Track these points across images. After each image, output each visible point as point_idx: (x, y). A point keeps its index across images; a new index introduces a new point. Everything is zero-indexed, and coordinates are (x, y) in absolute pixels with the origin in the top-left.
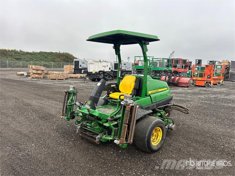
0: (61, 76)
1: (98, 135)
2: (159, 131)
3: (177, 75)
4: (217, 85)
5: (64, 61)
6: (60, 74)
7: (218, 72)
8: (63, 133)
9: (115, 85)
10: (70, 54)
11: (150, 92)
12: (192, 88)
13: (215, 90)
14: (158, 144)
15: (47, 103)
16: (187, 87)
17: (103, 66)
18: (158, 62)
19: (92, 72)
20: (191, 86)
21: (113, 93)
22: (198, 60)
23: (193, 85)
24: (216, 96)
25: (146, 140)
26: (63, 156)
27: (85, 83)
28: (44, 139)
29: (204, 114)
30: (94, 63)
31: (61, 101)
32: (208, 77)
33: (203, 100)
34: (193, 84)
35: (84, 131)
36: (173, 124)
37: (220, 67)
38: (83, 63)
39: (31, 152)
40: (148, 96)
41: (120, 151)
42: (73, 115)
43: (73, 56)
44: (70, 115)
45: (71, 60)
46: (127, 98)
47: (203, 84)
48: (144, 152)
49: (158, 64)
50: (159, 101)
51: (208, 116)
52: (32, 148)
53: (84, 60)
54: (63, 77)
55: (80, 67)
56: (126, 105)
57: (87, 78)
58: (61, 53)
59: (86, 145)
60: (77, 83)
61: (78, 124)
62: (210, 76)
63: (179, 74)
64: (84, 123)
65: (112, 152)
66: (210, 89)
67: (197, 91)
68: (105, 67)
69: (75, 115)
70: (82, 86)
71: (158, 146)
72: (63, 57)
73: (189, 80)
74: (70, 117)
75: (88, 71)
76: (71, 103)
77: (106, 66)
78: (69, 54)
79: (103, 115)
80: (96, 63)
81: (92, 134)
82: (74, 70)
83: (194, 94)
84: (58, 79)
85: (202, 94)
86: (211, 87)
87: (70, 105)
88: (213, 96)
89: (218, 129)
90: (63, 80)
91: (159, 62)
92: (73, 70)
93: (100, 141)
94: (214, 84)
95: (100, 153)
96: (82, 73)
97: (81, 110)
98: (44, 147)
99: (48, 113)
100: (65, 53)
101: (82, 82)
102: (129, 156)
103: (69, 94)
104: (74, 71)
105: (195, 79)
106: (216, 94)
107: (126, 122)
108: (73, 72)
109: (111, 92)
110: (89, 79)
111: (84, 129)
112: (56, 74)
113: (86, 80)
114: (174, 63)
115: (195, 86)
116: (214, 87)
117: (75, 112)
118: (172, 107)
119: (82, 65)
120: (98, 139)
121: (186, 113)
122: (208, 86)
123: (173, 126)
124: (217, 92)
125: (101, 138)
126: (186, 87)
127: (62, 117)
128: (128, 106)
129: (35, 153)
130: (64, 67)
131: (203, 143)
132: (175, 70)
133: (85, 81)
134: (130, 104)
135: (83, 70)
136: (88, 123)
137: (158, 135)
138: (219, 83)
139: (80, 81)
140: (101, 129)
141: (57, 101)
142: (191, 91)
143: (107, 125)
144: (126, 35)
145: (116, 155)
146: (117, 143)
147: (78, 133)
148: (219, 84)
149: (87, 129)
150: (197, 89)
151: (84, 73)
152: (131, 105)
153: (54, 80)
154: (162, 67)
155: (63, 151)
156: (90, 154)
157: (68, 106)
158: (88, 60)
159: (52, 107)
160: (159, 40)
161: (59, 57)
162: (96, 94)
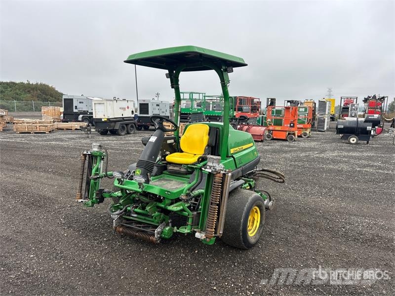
0: (40, 127)
1: (156, 227)
2: (256, 212)
3: (244, 123)
4: (302, 137)
5: (38, 100)
6: (36, 123)
7: (302, 117)
8: (82, 229)
9: (172, 141)
10: (50, 86)
11: (232, 151)
12: (269, 143)
13: (302, 144)
14: (256, 234)
15: (29, 177)
16: (262, 141)
17: (120, 108)
18: (211, 103)
19: (101, 119)
20: (266, 140)
21: (171, 153)
22: (270, 100)
23: (268, 138)
24: (307, 154)
25: (241, 228)
26: (98, 270)
27: (88, 137)
28: (49, 243)
29: (300, 181)
30: (105, 102)
31: (56, 172)
32: (290, 125)
33: (291, 161)
34: (268, 136)
35: (126, 223)
36: (270, 200)
37: (303, 110)
38: (80, 103)
39: (33, 269)
40: (230, 157)
41: (196, 251)
42: (102, 196)
43: (56, 90)
44: (96, 196)
45: (52, 97)
46: (214, 161)
47: (283, 136)
48: (235, 248)
49: (211, 105)
50: (245, 165)
51: (307, 185)
52: (31, 261)
53: (82, 97)
54: (44, 127)
55: (75, 111)
56: (215, 173)
57: (92, 130)
58: (31, 83)
59: (134, 247)
60: (73, 139)
61: (115, 212)
62: (294, 124)
63: (247, 121)
64: (129, 208)
65: (183, 253)
66: (296, 144)
67: (277, 147)
68: (124, 109)
69: (105, 195)
70: (86, 144)
71: (256, 238)
72: (35, 92)
73: (264, 131)
74: (96, 199)
75: (94, 117)
76: (98, 174)
77: (126, 108)
78: (48, 86)
79: (166, 192)
80: (108, 102)
81: (143, 227)
82: (64, 115)
83: (274, 151)
84: (35, 133)
85: (286, 152)
86: (295, 141)
87: (96, 179)
88: (303, 154)
89: (328, 203)
90: (45, 133)
91: (213, 102)
92: (62, 115)
93: (160, 237)
94: (299, 136)
95: (163, 258)
96: (80, 121)
97: (123, 185)
98: (56, 258)
99: (40, 196)
100: (39, 83)
101: (84, 136)
102: (213, 258)
103: (92, 158)
104: (64, 118)
105: (271, 128)
106: (306, 151)
107: (216, 201)
108: (62, 118)
109: (168, 153)
110: (96, 131)
111: (125, 219)
112: (28, 123)
113: (90, 133)
114: (238, 103)
115: (272, 139)
116: (299, 141)
117: (103, 190)
118: (259, 174)
119: (78, 107)
120: (158, 233)
121: (280, 182)
122: (292, 139)
123: (270, 204)
124: (305, 148)
125: (162, 232)
126: (259, 141)
127: (80, 201)
128: (218, 175)
129: (41, 271)
130: (42, 110)
131: (316, 227)
132: (243, 115)
133: (88, 134)
134: (221, 170)
135: (81, 116)
136: (136, 207)
137: (254, 219)
138: (305, 134)
139: (77, 136)
140: (162, 216)
141: (48, 172)
142: (268, 147)
143: (174, 208)
144: (201, 55)
145: (191, 258)
146: (201, 237)
147: (116, 228)
148: (305, 136)
149: (131, 218)
150: (277, 145)
151: (82, 121)
152: (222, 172)
153: (26, 134)
154: (220, 110)
155: (96, 262)
156: (146, 261)
157: (92, 180)
158: (93, 98)
159: (42, 183)
160: (246, 65)
161: (29, 91)
162: (150, 157)
